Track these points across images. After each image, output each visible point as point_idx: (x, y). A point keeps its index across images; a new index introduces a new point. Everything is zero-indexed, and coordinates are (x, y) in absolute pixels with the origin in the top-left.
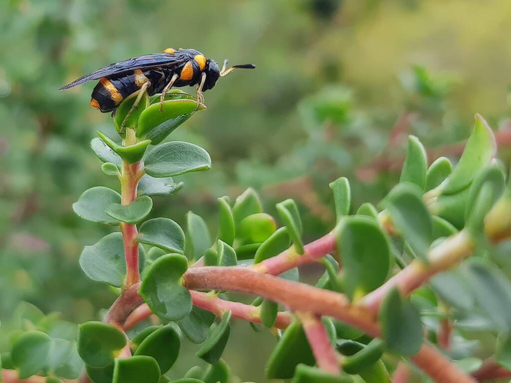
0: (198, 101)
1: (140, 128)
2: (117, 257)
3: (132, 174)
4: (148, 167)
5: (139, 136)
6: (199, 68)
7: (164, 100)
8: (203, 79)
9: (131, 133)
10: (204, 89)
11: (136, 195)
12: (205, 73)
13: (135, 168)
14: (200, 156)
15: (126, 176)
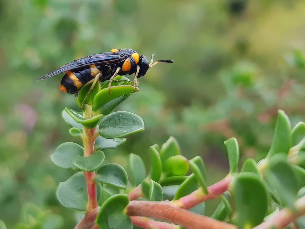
0: (135, 85)
1: (95, 105)
2: (82, 189)
3: (91, 135)
4: (102, 131)
5: (94, 110)
6: (134, 62)
7: (112, 86)
8: (137, 70)
9: (89, 108)
10: (139, 77)
11: (94, 149)
12: (139, 66)
13: (92, 132)
14: (137, 121)
15: (87, 136)
